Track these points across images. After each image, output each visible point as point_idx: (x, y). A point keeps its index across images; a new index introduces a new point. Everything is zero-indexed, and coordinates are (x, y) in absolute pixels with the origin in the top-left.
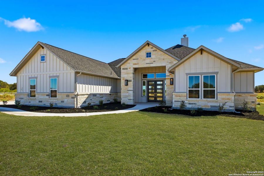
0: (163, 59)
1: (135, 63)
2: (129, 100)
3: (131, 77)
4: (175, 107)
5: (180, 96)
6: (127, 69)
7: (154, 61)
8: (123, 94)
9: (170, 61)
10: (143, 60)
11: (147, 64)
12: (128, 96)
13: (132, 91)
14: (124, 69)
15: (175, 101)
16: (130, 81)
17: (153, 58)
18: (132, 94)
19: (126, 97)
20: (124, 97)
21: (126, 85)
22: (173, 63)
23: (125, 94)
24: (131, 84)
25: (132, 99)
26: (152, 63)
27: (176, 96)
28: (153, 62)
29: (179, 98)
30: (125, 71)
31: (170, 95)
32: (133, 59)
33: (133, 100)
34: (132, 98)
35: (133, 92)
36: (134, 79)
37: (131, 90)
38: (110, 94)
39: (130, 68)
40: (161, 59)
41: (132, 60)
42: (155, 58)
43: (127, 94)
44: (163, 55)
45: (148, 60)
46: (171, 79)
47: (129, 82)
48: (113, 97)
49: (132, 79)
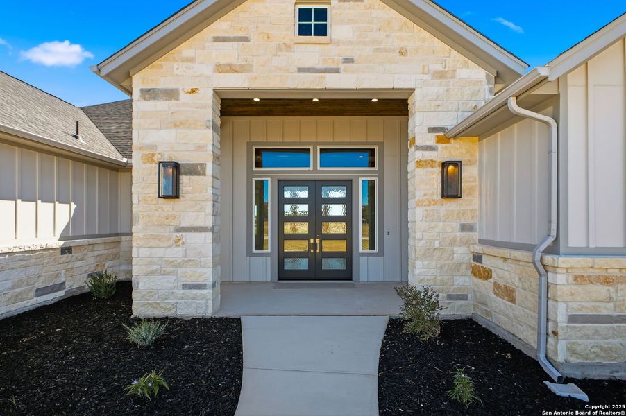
0: (401, 53)
1: (223, 62)
2: (185, 286)
3: (200, 148)
4: (574, 360)
5: (607, 281)
6: (171, 94)
7: (348, 60)
8: (144, 252)
9: (440, 67)
10: (280, 49)
11: (301, 70)
12: (180, 265)
13: (209, 236)
14: (149, 94)
15: (573, 319)
16: (196, 170)
17: (338, 43)
18: (208, 250)
19: (169, 269)
20: (153, 273)
21: (166, 197)
22: (453, 77)
23: (159, 252)
24: (198, 190)
25: (210, 281)
26: (337, 71)
27: (579, 279)
28: (342, 66)
29: (602, 290)
30: (161, 105)
31: (437, 254)
32: (217, 39)
33: (214, 285)
34: (206, 274)
35: (214, 241)
36: (217, 158)
37: (200, 223)
38: (66, 250)
39: (193, 91)
40: (386, 50)
41: (210, 45)
42: (351, 43)
43: (175, 253)
44: (400, 30)
45: (311, 51)
46: (444, 165)
47: (184, 179)
48: (92, 261)
49: (205, 157)
